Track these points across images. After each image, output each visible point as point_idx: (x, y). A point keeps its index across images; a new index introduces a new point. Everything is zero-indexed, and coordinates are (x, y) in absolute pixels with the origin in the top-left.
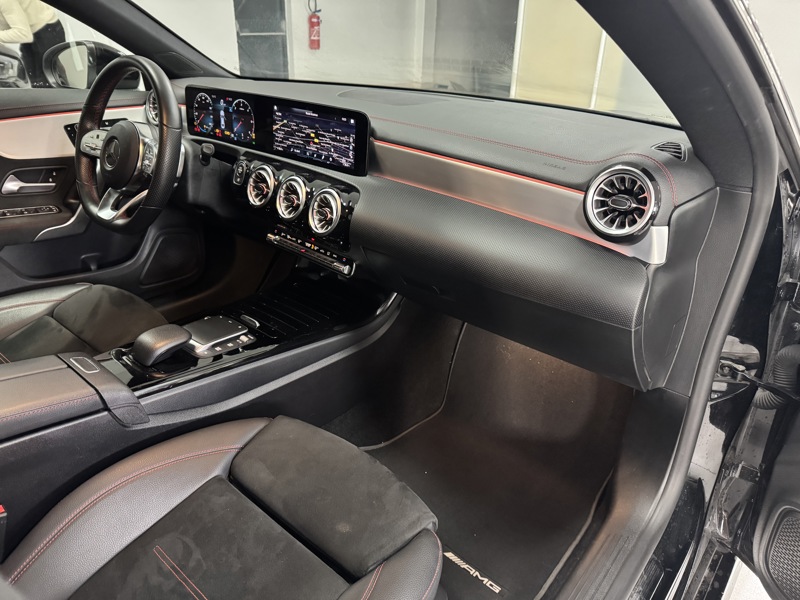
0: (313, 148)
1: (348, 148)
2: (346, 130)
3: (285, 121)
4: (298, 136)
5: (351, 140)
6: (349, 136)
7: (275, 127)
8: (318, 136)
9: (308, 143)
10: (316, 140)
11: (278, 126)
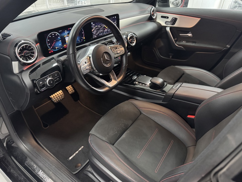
0: (106, 30)
3: (96, 26)
4: (101, 29)
7: (92, 30)
10: (107, 27)
11: (94, 29)
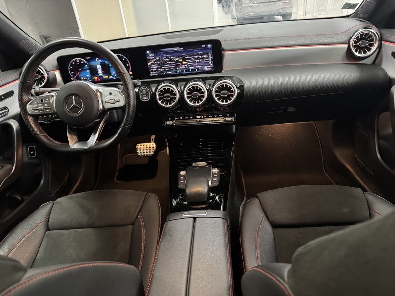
0: (182, 67)
1: (209, 60)
2: (205, 51)
3: (158, 58)
4: (170, 64)
5: (210, 55)
6: (208, 54)
7: (149, 64)
8: (184, 60)
9: (178, 65)
10: (184, 63)
11: (152, 62)
